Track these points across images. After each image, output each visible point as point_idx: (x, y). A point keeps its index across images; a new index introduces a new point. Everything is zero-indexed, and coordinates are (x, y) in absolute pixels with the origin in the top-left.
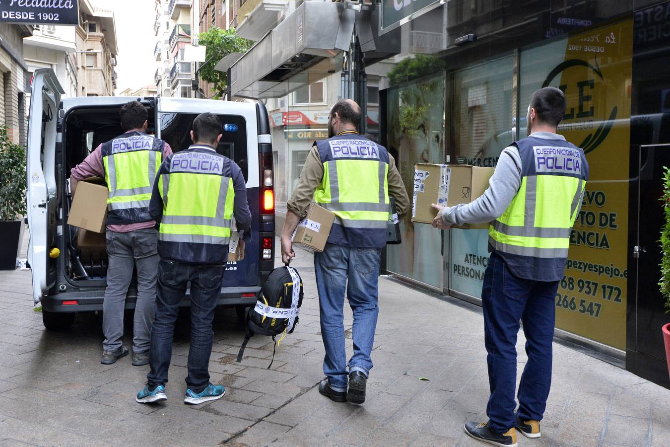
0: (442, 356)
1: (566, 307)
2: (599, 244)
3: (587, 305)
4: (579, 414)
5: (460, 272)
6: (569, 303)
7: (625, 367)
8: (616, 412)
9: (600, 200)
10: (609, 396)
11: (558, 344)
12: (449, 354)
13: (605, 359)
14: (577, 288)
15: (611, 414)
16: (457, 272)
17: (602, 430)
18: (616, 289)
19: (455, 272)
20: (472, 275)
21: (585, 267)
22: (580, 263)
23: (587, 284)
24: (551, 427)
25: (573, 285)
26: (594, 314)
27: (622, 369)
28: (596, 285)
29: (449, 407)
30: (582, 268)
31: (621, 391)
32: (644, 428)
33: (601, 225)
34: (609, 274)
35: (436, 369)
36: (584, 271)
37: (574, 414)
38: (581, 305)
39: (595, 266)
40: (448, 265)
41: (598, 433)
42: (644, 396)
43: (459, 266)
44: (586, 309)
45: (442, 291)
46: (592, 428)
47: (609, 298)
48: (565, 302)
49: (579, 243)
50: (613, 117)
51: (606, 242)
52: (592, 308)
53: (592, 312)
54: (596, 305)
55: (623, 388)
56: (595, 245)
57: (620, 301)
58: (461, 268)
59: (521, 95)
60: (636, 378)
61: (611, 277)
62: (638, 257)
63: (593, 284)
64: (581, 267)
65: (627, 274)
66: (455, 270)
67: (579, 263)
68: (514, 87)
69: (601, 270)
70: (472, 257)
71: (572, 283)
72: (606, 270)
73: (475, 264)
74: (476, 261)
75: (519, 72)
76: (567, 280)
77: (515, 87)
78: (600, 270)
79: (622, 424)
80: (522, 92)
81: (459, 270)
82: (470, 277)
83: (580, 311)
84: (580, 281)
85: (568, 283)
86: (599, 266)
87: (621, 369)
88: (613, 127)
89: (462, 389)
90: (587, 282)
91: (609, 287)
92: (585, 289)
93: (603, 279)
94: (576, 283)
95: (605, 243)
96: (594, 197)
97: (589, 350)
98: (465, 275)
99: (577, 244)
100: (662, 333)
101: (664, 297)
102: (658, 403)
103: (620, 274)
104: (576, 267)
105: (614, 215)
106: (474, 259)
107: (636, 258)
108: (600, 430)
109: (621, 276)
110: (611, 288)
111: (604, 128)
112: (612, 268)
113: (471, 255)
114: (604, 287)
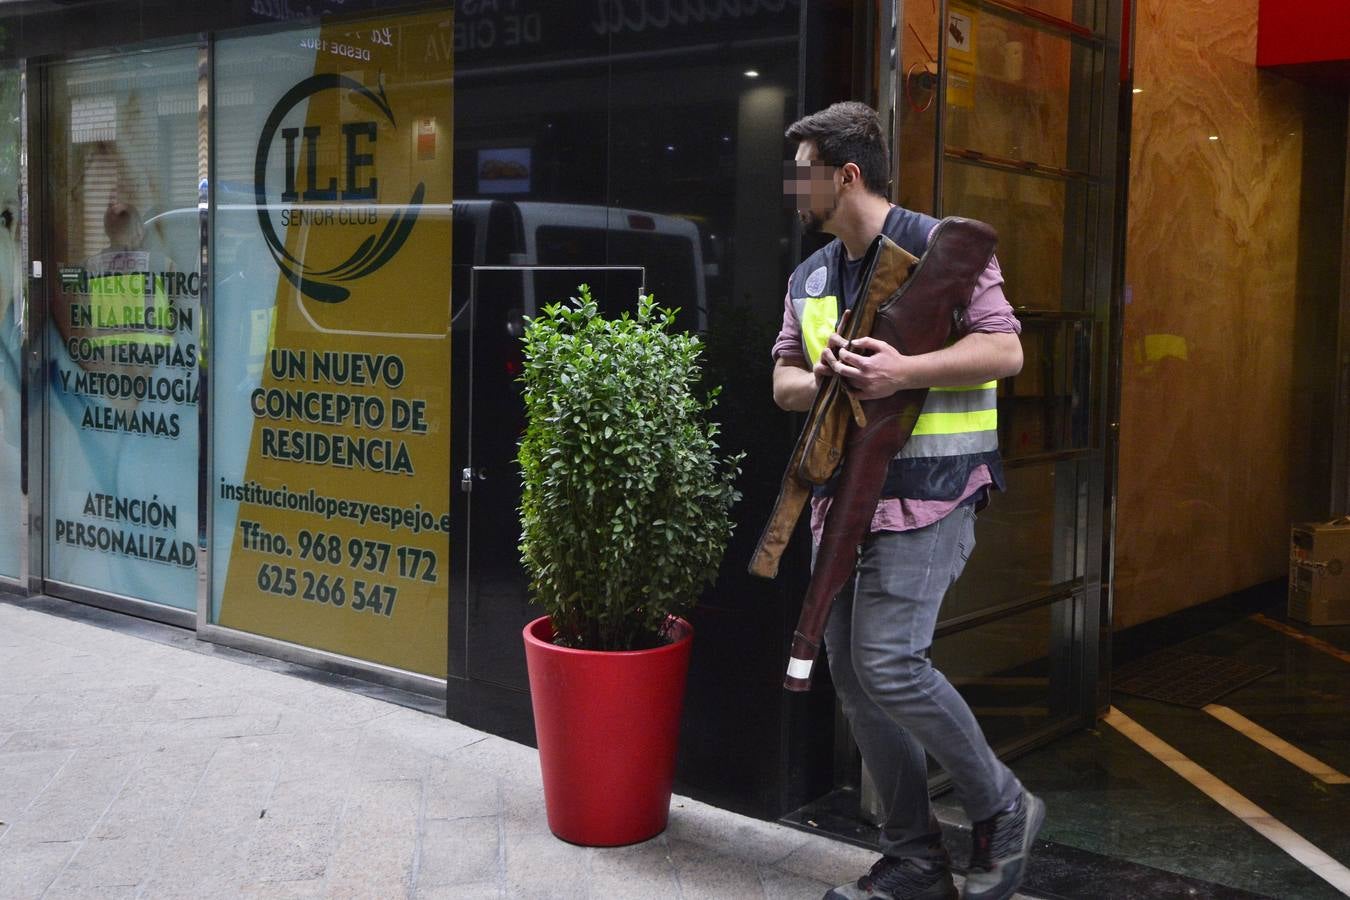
0: (36, 752)
1: (324, 599)
2: (392, 466)
3: (367, 592)
4: (364, 834)
5: (74, 536)
6: (330, 590)
7: (445, 713)
8: (436, 812)
9: (393, 374)
10: (420, 781)
11: (309, 682)
12: (54, 745)
13: (407, 701)
14: (347, 558)
15: (428, 820)
16: (63, 538)
17: (412, 861)
18: (428, 554)
19: (58, 539)
20: (104, 542)
21: (364, 513)
22: (354, 506)
23: (368, 549)
24: (309, 878)
25: (339, 553)
26: (383, 610)
27: (438, 715)
28: (386, 548)
29: (63, 883)
30: (357, 516)
31: (442, 765)
32: (490, 836)
33: (396, 424)
34: (412, 524)
35: (21, 790)
36: (362, 522)
37: (355, 837)
38: (357, 593)
39: (385, 509)
40: (39, 523)
41: (405, 868)
42: (484, 768)
43: (70, 524)
44: (367, 599)
45: (24, 583)
46: (394, 860)
47: (412, 575)
48: (323, 590)
49: (350, 463)
50: (418, 197)
51: (406, 459)
52: (378, 598)
53: (377, 606)
54: (387, 590)
55: (444, 758)
56: (384, 467)
57: (433, 578)
58: (74, 529)
59: (219, 129)
60: (466, 731)
61: (416, 530)
62: (470, 489)
63: (381, 547)
64: (356, 512)
65: (450, 523)
66: (59, 533)
67: (351, 504)
68: (200, 107)
69: (397, 517)
70: (103, 500)
71: (337, 549)
72: (406, 518)
73: (111, 516)
74: (113, 511)
75: (211, 76)
76: (325, 542)
77: (204, 106)
78: (395, 517)
79: (449, 837)
80: (219, 122)
81: (70, 532)
82: (97, 546)
83: (354, 605)
84: (354, 542)
85: (328, 548)
86: (393, 510)
87: (437, 718)
88: (419, 218)
89: (93, 829)
90: (367, 544)
91: (412, 551)
92: (365, 559)
93: (402, 537)
94: (344, 548)
95: (403, 462)
96: (381, 367)
97: (373, 686)
98: (85, 543)
99: (346, 465)
100: (523, 644)
101: (526, 572)
102: (510, 778)
103: (434, 523)
104: (345, 514)
105: (421, 405)
106: (108, 506)
107: (466, 493)
108: (409, 862)
109: (437, 528)
110: (416, 553)
111: (401, 218)
112: (418, 513)
113: (99, 496)
114: (402, 552)
